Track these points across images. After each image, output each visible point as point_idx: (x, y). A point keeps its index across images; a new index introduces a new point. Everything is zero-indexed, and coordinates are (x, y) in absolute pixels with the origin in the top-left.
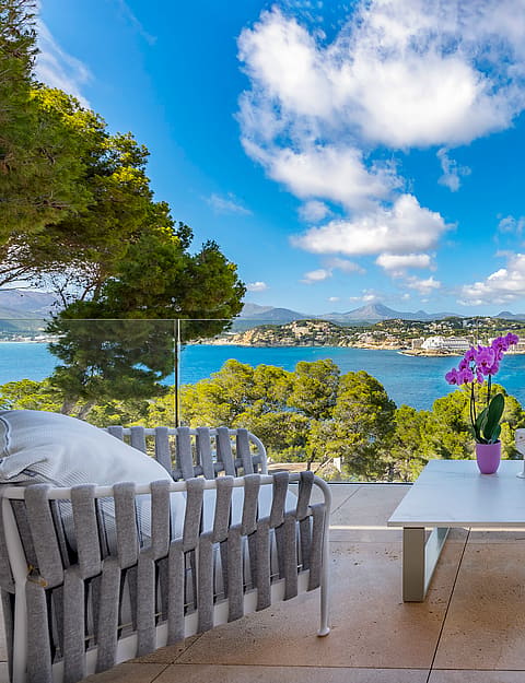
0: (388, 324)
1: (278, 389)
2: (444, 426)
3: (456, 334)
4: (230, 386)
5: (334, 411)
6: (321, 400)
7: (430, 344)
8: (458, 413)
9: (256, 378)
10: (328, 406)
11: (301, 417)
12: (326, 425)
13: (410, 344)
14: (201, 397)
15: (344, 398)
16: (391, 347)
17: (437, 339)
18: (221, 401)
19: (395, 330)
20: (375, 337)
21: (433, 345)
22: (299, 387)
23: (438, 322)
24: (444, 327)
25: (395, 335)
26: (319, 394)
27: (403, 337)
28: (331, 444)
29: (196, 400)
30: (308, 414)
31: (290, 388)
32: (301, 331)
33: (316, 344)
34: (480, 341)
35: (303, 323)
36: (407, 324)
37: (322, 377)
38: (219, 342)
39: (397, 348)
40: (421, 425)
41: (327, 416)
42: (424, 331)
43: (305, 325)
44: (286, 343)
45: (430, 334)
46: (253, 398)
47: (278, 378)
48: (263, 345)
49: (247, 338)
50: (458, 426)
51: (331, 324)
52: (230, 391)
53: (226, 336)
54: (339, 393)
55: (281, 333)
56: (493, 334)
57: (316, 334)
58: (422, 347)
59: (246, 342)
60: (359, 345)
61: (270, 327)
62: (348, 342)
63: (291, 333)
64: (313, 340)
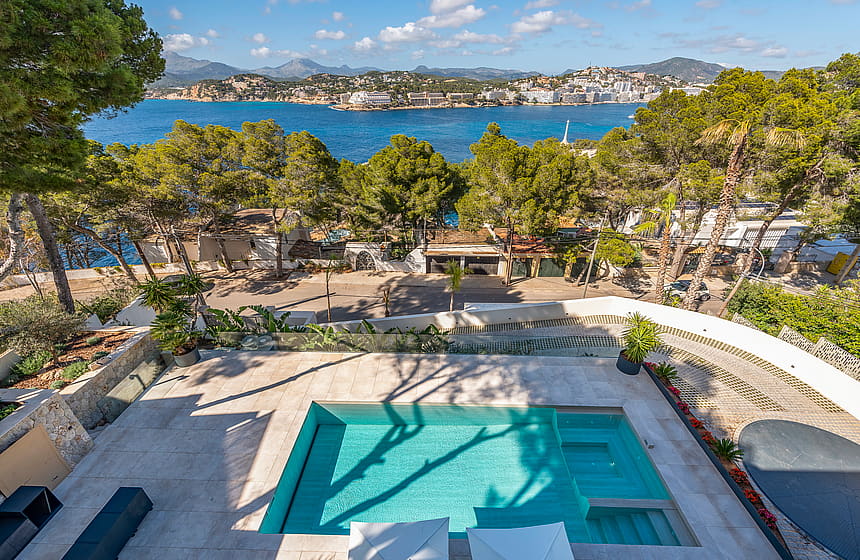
0: (318, 79)
1: (231, 147)
2: (382, 180)
3: (379, 89)
4: (186, 147)
5: (287, 170)
6: (273, 160)
7: (357, 99)
8: (393, 168)
9: (208, 137)
10: (279, 166)
11: (258, 175)
12: (282, 182)
13: (339, 99)
14: (162, 157)
15: (292, 158)
16: (322, 102)
17: (362, 94)
18: (183, 161)
19: (324, 85)
20: (307, 91)
21: (359, 100)
22: (249, 148)
23: (361, 77)
24: (367, 81)
25: (325, 90)
26: (270, 154)
27: (332, 92)
28: (289, 200)
29: (158, 159)
30: (264, 172)
31: (241, 146)
32: (240, 86)
33: (257, 99)
34: (399, 96)
35: (240, 78)
36: (334, 79)
37: (268, 137)
38: (171, 97)
39: (328, 103)
40: (361, 177)
41: (281, 175)
42: (350, 86)
43: (243, 80)
44: (230, 98)
45: (355, 89)
46: (210, 158)
47: (228, 138)
48: (210, 99)
49: (194, 92)
50: (394, 180)
51: (266, 79)
52: (187, 151)
53: (175, 91)
54: (287, 153)
55: (224, 88)
56: (411, 88)
57: (254, 90)
58: (350, 101)
59: (194, 96)
60: (294, 100)
61: (212, 82)
62: (284, 97)
63: (232, 89)
64: (253, 95)
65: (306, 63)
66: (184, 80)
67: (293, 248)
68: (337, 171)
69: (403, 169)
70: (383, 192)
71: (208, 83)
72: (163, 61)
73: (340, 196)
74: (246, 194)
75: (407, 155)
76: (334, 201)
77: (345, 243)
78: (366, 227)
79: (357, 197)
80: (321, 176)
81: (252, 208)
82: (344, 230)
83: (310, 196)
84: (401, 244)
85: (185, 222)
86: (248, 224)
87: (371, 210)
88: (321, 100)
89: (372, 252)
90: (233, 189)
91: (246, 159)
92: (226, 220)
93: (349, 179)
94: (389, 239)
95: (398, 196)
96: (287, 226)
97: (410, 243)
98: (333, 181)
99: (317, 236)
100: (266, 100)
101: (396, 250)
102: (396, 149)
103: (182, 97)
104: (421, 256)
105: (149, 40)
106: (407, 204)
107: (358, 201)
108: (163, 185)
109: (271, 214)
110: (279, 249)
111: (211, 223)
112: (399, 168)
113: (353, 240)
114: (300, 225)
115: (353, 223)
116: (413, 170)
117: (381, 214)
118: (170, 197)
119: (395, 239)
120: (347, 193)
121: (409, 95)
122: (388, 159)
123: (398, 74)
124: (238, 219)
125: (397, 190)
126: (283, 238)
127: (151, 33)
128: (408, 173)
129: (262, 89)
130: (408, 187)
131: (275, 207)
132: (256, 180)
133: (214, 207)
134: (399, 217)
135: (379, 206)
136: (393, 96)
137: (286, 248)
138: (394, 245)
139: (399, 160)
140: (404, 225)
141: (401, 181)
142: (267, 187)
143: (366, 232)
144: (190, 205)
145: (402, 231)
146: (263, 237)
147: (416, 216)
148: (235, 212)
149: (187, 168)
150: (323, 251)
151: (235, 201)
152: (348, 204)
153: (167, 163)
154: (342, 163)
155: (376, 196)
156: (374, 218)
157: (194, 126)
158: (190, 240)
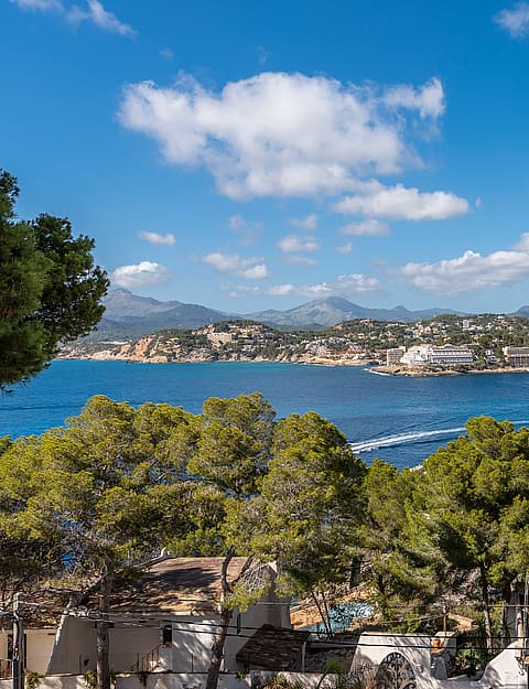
0: (351, 327)
1: (177, 439)
2: (445, 500)
3: (454, 341)
4: (96, 440)
5: (265, 483)
6: (246, 462)
7: (414, 358)
8: (467, 478)
9: (139, 424)
10: (254, 473)
11: (212, 491)
12: (252, 506)
13: (383, 357)
14: (48, 459)
15: (282, 461)
16: (355, 361)
17: (424, 349)
18: (83, 466)
19: (361, 336)
20: (330, 346)
21: (419, 358)
22: (207, 443)
23: (425, 324)
24: (435, 330)
25: (362, 343)
26: (241, 452)
27: (373, 346)
28: (259, 540)
29: (38, 464)
30: (223, 485)
31: (194, 440)
32: (219, 338)
33: (243, 358)
34: (489, 352)
35: (223, 327)
36: (379, 326)
37: (245, 424)
38: (100, 356)
39: (364, 362)
40: (407, 493)
41: (254, 491)
42: (404, 338)
43: (226, 329)
44: (199, 357)
45: (413, 342)
46: (131, 460)
47: (175, 425)
48: (164, 359)
49: (140, 349)
50: (467, 501)
51: (265, 327)
52: (95, 447)
53: (110, 347)
54: (273, 450)
55: (190, 341)
56: (510, 341)
57: (242, 343)
58: (402, 361)
59: (139, 355)
60: (307, 359)
61: (175, 333)
62: (291, 354)
63: (205, 342)
64: (239, 351)
65: (337, 303)
66: (131, 329)
67: (248, 646)
68: (360, 484)
69: (485, 480)
70: (445, 525)
71: (166, 335)
72: (102, 309)
73: (360, 532)
74: (181, 527)
75: (494, 453)
76: (347, 542)
77: (357, 634)
78: (407, 598)
79: (396, 532)
80: (329, 492)
81: (185, 555)
82: (361, 603)
83: (301, 532)
84: (477, 637)
85: (47, 585)
86: (165, 590)
87: (419, 562)
88: (355, 359)
89: (411, 656)
90: (159, 517)
91: (196, 462)
92: (126, 583)
93: (383, 498)
94: (452, 625)
95: (473, 532)
96: (247, 594)
97: (495, 636)
98: (350, 504)
99: (304, 617)
100: (259, 359)
101: (466, 652)
102: (474, 443)
103: (119, 357)
104: (516, 667)
105: (90, 281)
106: (492, 550)
107: (395, 542)
108: (30, 511)
109: (218, 570)
110: (217, 650)
111: (96, 588)
112: (479, 478)
113: (378, 628)
114: (271, 592)
115: (382, 588)
116: (504, 482)
117: (439, 569)
118: (36, 534)
119: (465, 624)
120: (376, 525)
121: (505, 350)
122: (459, 460)
123: (487, 318)
124: (152, 579)
125: (472, 519)
126: (233, 622)
127: (97, 272)
128: (495, 486)
129: (255, 343)
130: (494, 513)
131: (231, 554)
132: (206, 502)
133: (112, 554)
134: (474, 575)
135: (434, 553)
136: (478, 351)
137: (235, 645)
138: (461, 639)
139: (478, 462)
140: (485, 594)
141: (480, 503)
142: (222, 515)
143: (407, 610)
144: (69, 548)
145: (480, 609)
146: (187, 620)
147: (509, 575)
148: (149, 565)
149: (84, 478)
150: (311, 651)
151: (154, 542)
152: (375, 548)
153: (52, 470)
154: (372, 467)
155: (432, 532)
156: (425, 578)
157: (121, 405)
158: (41, 625)
